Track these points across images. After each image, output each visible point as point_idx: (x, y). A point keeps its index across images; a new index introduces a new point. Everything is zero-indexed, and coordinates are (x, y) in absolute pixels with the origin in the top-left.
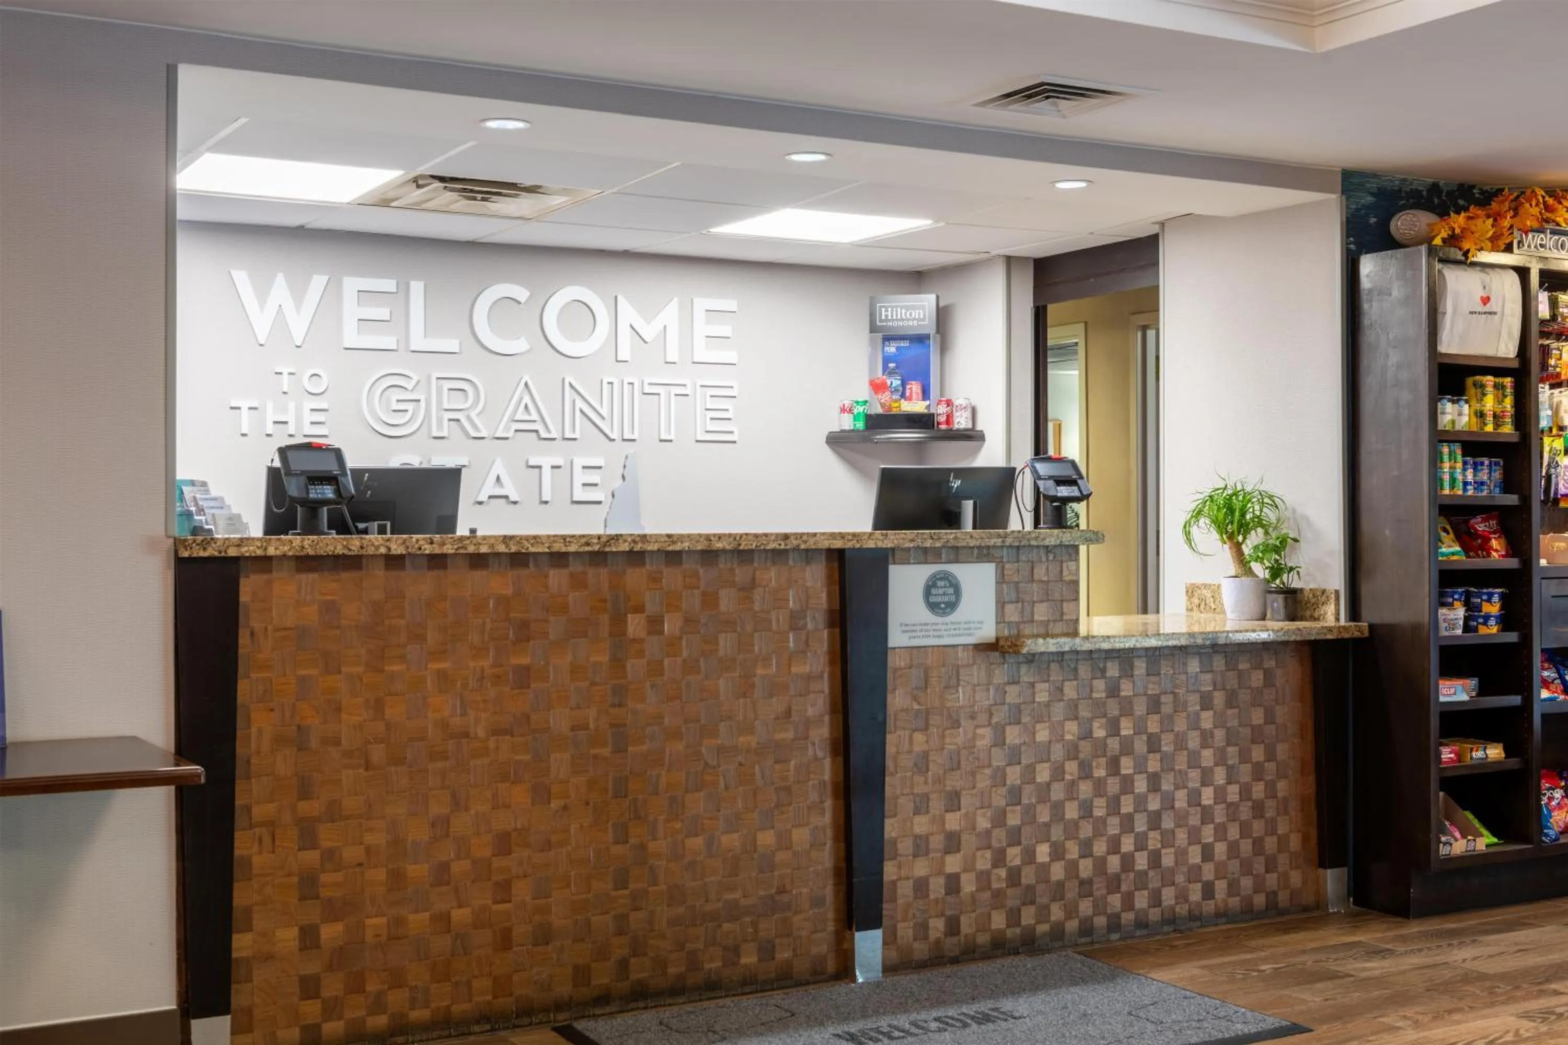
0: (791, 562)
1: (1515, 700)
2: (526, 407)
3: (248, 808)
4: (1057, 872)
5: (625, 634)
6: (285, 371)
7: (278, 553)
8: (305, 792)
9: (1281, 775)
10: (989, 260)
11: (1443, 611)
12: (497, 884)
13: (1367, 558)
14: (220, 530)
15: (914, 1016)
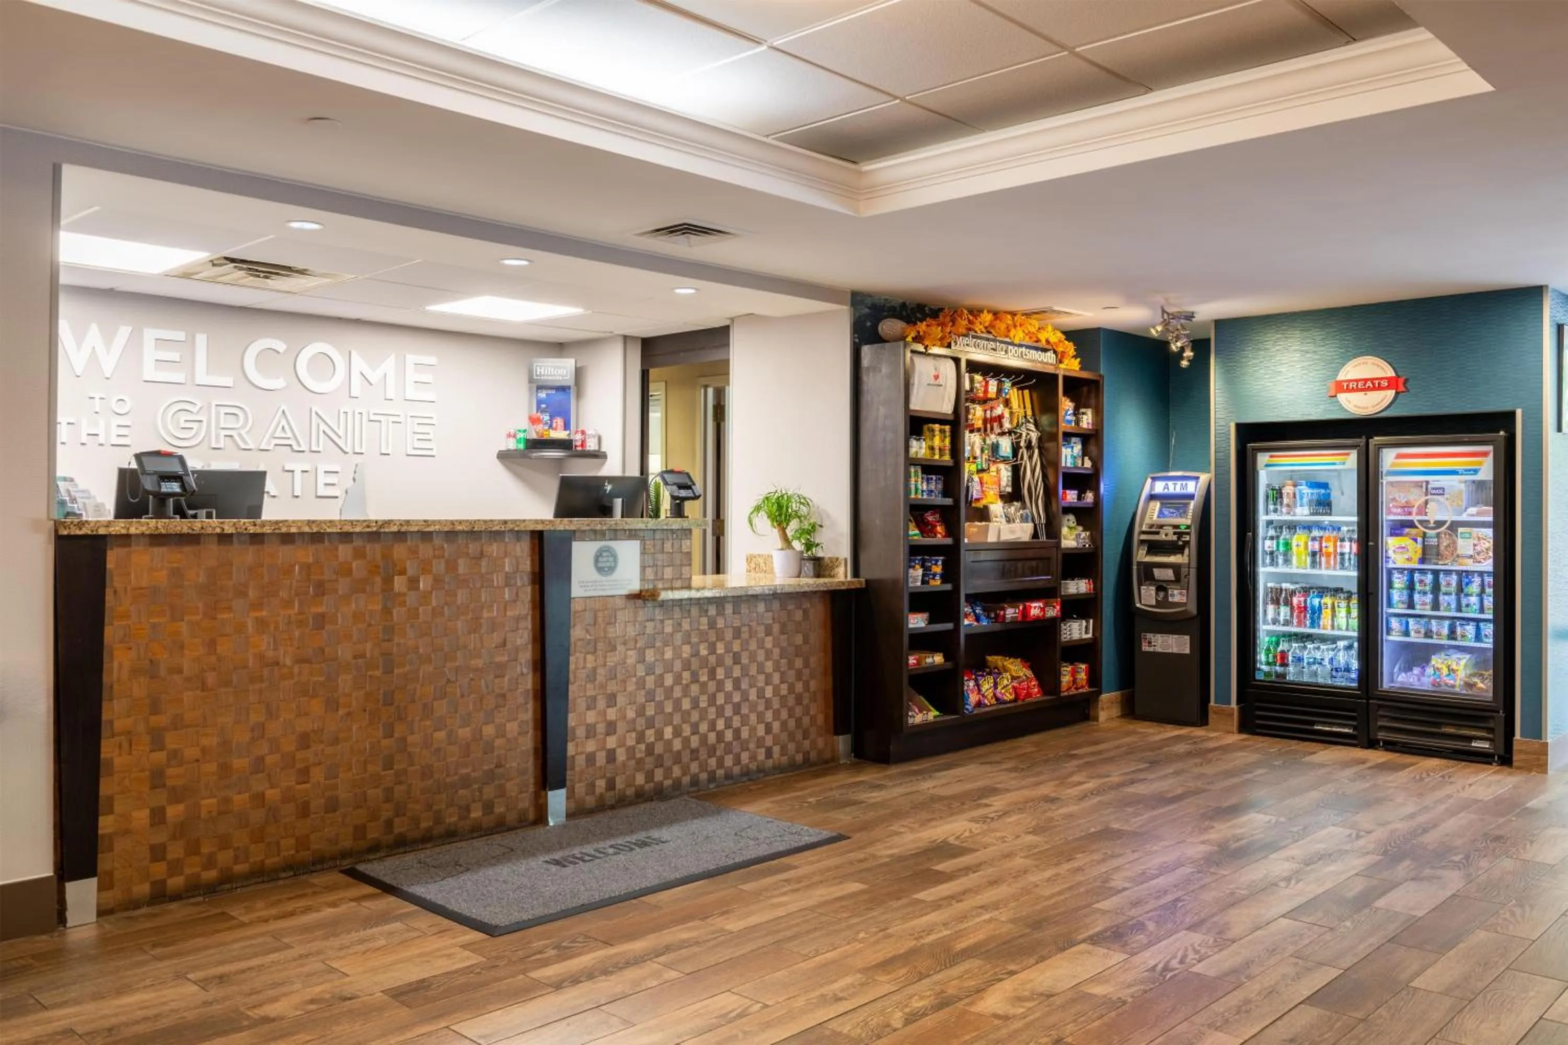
0: (507, 540)
1: (949, 626)
2: (283, 428)
3: (111, 722)
4: (677, 745)
5: (393, 589)
6: (97, 396)
7: (138, 532)
8: (155, 708)
9: (812, 676)
10: (610, 338)
11: (911, 571)
12: (299, 770)
13: (865, 538)
14: (90, 513)
15: (595, 846)
